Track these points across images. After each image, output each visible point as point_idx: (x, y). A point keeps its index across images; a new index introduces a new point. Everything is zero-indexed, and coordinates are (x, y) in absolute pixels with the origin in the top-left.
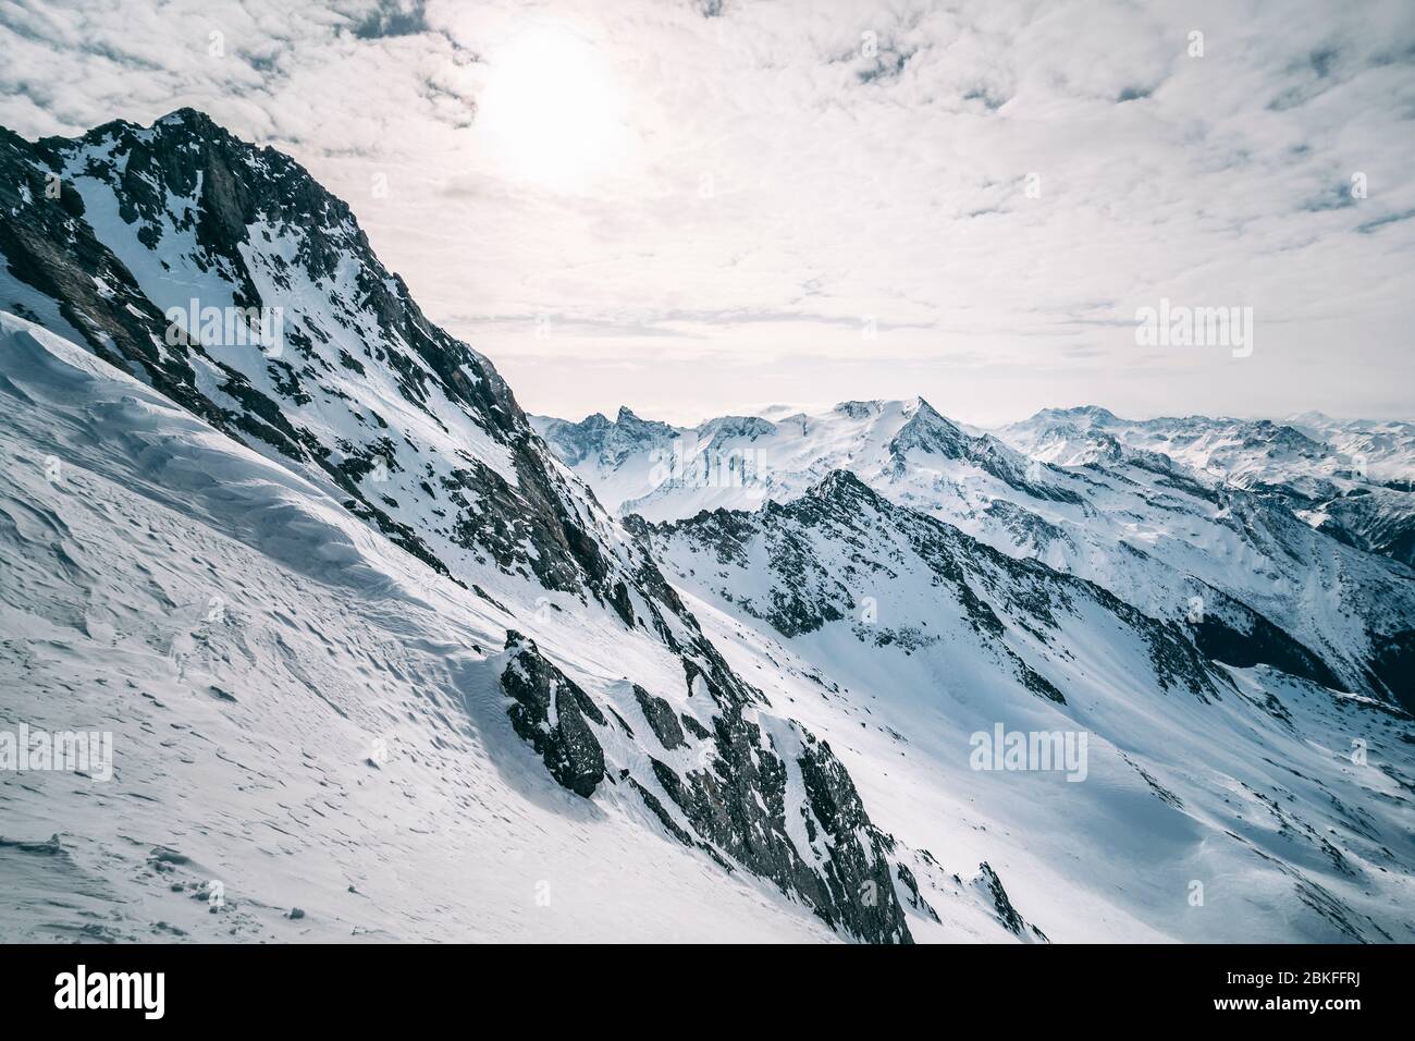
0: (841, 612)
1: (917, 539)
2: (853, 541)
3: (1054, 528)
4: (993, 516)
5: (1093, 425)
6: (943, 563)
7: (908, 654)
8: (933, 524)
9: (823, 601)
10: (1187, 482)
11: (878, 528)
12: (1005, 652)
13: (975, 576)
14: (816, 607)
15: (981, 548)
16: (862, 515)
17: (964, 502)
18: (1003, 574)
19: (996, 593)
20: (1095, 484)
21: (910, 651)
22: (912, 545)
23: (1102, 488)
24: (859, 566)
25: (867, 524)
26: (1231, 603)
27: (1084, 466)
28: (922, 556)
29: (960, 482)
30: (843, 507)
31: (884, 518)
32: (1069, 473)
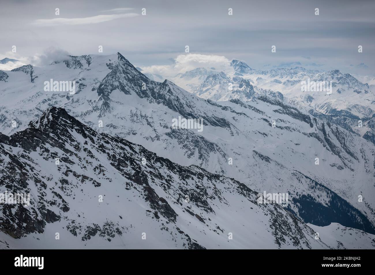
0: (57, 213)
1: (114, 156)
2: (66, 160)
3: (212, 144)
4: (171, 137)
5: (236, 74)
6: (133, 172)
7: (109, 240)
8: (126, 145)
9: (43, 207)
10: (292, 110)
11: (85, 150)
12: (177, 232)
13: (157, 180)
14: (38, 212)
15: (160, 160)
16: (73, 141)
17: (152, 129)
18: (176, 177)
19: (171, 191)
20: (238, 113)
21: (111, 238)
22: (111, 161)
23: (242, 116)
24: (71, 178)
25: (77, 148)
26: (318, 186)
27: (231, 101)
28: (119, 169)
29: (149, 114)
30: (58, 136)
31: (90, 142)
32: (221, 106)
